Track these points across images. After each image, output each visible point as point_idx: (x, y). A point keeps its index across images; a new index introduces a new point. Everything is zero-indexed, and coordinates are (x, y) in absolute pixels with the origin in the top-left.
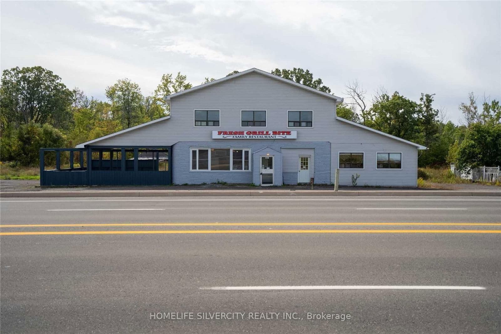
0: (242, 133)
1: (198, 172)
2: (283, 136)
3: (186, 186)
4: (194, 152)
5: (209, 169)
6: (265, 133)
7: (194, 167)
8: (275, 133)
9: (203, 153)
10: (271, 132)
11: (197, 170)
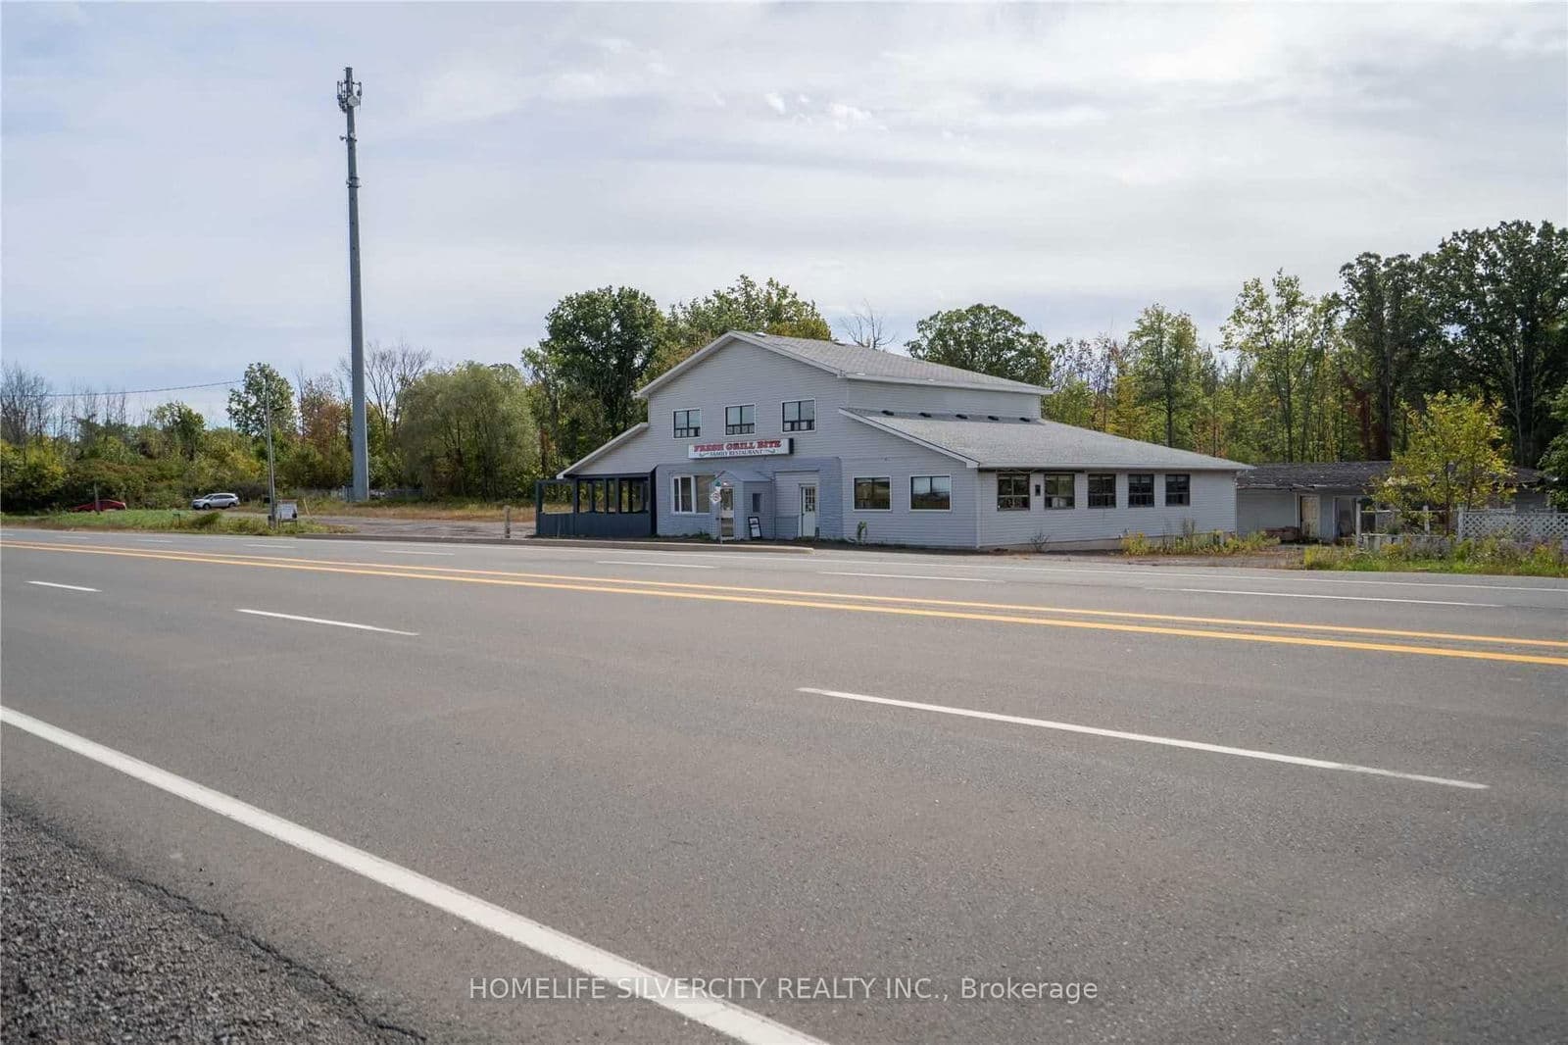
0: (720, 447)
1: (682, 516)
2: (771, 449)
3: (667, 538)
4: (676, 481)
5: (694, 512)
6: (748, 445)
7: (677, 509)
8: (761, 445)
9: (686, 482)
10: (755, 444)
11: (680, 512)
